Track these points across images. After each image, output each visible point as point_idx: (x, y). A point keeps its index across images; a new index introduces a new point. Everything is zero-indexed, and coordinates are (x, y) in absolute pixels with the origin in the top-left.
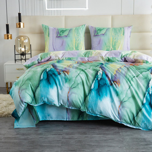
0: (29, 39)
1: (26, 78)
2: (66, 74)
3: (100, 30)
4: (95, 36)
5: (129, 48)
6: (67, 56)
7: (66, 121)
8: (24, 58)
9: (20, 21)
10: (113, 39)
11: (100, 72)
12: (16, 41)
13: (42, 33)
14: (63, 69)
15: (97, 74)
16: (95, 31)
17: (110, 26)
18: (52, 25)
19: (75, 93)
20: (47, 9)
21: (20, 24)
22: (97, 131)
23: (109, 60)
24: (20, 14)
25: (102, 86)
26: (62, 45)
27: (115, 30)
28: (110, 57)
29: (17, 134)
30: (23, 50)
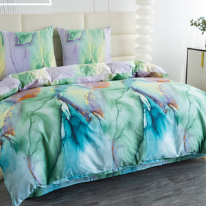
16: (68, 35)
26: (25, 56)
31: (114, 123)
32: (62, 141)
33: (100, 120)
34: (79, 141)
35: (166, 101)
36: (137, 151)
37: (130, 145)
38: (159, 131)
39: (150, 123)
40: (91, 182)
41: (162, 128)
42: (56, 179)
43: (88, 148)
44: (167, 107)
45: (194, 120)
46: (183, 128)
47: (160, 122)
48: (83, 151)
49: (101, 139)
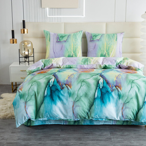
0: (32, 44)
3: (96, 36)
4: (91, 41)
5: (121, 52)
8: (28, 60)
9: (24, 27)
10: (107, 44)
11: (101, 81)
12: (21, 45)
13: (43, 37)
16: (91, 37)
17: (104, 32)
18: (52, 31)
20: (48, 16)
21: (24, 30)
24: (24, 21)
25: (105, 94)
26: (61, 49)
27: (109, 36)
30: (27, 53)
31: (76, 92)
32: (44, 97)
33: (68, 89)
34: (54, 99)
35: (115, 84)
36: (89, 111)
37: (85, 106)
38: (104, 101)
39: (100, 96)
40: (64, 125)
41: (107, 100)
42: (40, 118)
43: (59, 103)
44: (114, 88)
45: (131, 98)
46: (122, 102)
47: (106, 96)
48: (56, 105)
49: (67, 100)
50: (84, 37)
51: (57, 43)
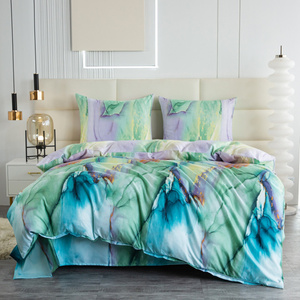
0: (51, 120)
1: (37, 188)
2: (109, 181)
3: (179, 104)
4: (170, 114)
5: (231, 137)
6: (115, 150)
7: (109, 267)
8: (42, 154)
9: (36, 87)
10: (202, 121)
11: (170, 179)
12: (29, 123)
13: (75, 109)
14: (104, 173)
15: (163, 182)
16: (171, 107)
17: (197, 98)
18: (93, 96)
19: (123, 217)
20: (85, 67)
21: (36, 94)
22: (161, 286)
23: (189, 158)
24: (36, 76)
25: (173, 204)
26: (111, 130)
27: (205, 105)
28: (192, 153)
29: (16, 291)
30: (41, 138)
31: (122, 191)
33: (107, 184)
50: (157, 108)
51: (102, 119)
